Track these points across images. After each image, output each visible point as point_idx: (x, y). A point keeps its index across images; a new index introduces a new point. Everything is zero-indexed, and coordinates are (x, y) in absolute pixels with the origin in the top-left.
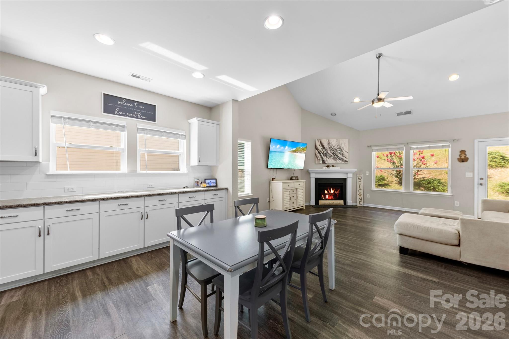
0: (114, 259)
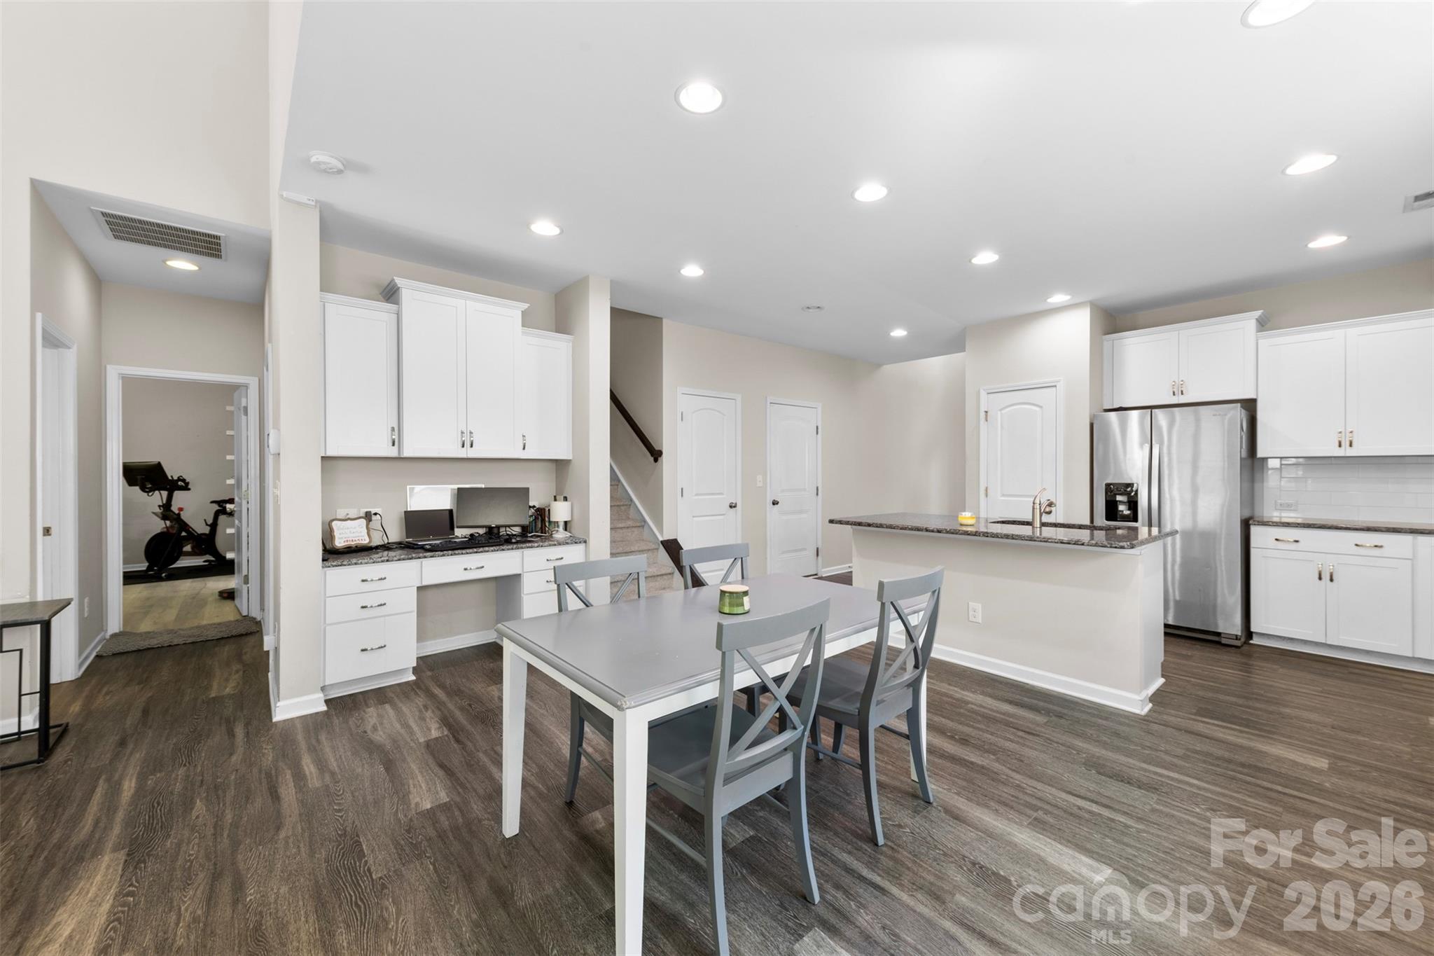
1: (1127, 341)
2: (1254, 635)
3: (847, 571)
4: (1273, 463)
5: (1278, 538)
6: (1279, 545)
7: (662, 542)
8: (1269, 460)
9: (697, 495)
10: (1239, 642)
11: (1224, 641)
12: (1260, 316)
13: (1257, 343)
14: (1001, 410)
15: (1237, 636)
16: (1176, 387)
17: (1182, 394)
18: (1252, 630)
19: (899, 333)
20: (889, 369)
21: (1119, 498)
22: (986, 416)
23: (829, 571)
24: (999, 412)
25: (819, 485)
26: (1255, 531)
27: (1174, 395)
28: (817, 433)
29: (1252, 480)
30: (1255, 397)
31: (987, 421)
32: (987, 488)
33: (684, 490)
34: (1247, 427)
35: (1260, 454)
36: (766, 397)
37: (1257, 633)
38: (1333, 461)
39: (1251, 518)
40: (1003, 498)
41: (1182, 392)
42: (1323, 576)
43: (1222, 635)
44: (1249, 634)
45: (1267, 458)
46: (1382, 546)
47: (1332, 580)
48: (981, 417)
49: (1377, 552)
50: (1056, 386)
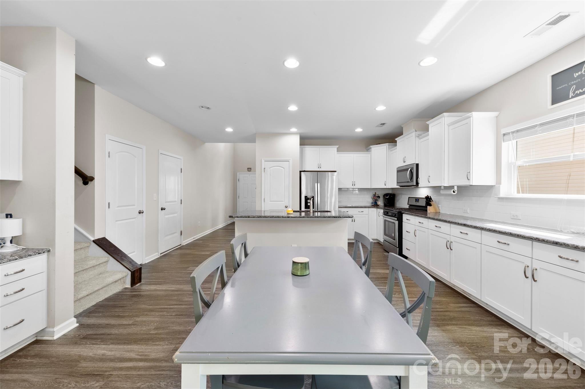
0: (495, 312)
1: (307, 149)
3: (193, 240)
7: (94, 241)
9: (118, 207)
12: (338, 147)
13: (336, 155)
14: (270, 168)
16: (319, 166)
17: (320, 168)
19: (229, 130)
20: (208, 145)
21: (309, 201)
22: (264, 170)
23: (186, 242)
24: (269, 169)
25: (182, 199)
28: (181, 172)
30: (336, 171)
31: (264, 172)
32: (264, 198)
33: (110, 204)
36: (159, 150)
40: (271, 202)
46: (363, 212)
47: (354, 222)
48: (262, 170)
49: (362, 213)
50: (289, 161)
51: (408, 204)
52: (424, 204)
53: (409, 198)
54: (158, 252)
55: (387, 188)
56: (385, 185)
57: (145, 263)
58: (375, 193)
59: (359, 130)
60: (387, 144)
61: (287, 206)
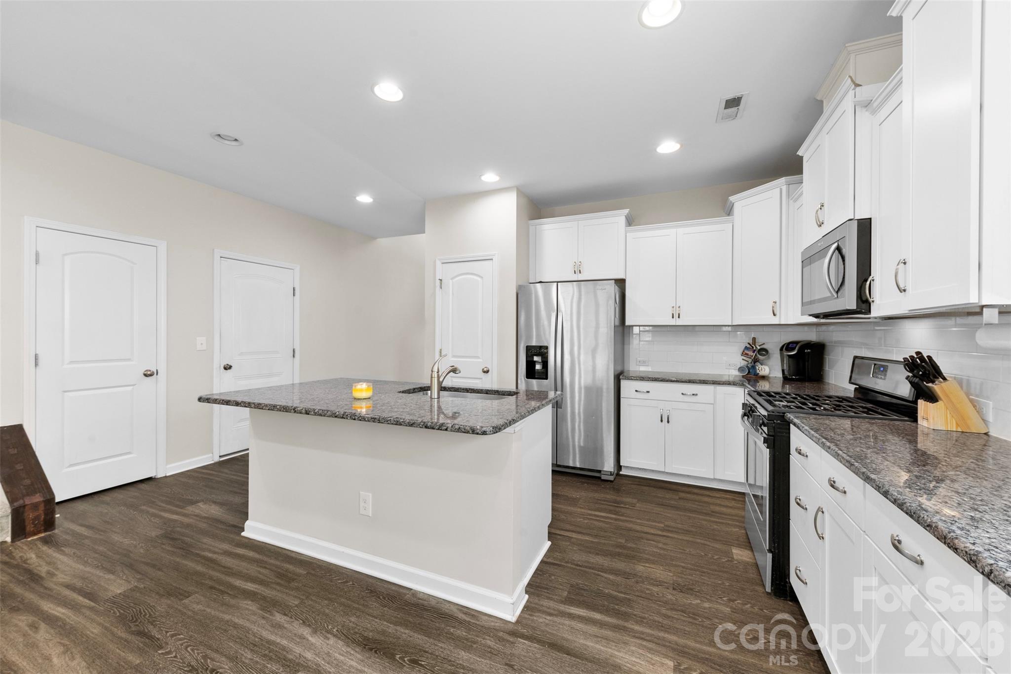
1: (546, 227)
2: (622, 467)
4: (636, 330)
5: (637, 390)
6: (638, 395)
8: (634, 327)
10: (613, 476)
11: (603, 477)
12: (628, 214)
13: (626, 235)
14: (452, 278)
15: (611, 472)
16: (576, 267)
18: (621, 464)
19: (365, 199)
21: (536, 358)
22: (441, 284)
24: (451, 281)
25: (296, 348)
26: (624, 384)
27: (575, 273)
28: (294, 295)
29: (623, 343)
30: (624, 278)
31: (441, 288)
32: (441, 350)
33: (41, 358)
34: (619, 301)
35: (628, 323)
37: (624, 466)
38: (669, 328)
39: (621, 373)
40: (453, 359)
41: (580, 271)
42: (663, 419)
43: (602, 473)
44: (619, 467)
45: (633, 326)
46: (697, 395)
47: (668, 422)
48: (437, 285)
49: (694, 399)
50: (492, 259)
51: (850, 382)
52: (904, 390)
53: (855, 358)
54: (212, 453)
55: (782, 323)
56: (774, 315)
57: (166, 477)
58: (754, 339)
59: (668, 147)
60: (783, 180)
61: (485, 370)
